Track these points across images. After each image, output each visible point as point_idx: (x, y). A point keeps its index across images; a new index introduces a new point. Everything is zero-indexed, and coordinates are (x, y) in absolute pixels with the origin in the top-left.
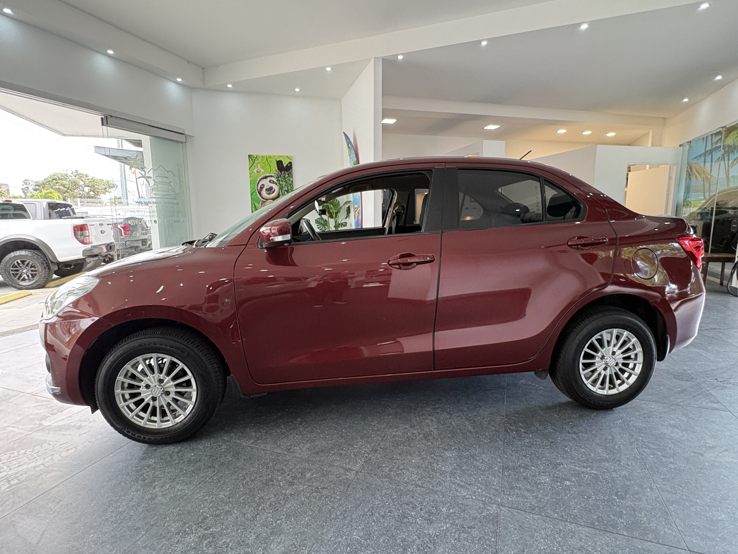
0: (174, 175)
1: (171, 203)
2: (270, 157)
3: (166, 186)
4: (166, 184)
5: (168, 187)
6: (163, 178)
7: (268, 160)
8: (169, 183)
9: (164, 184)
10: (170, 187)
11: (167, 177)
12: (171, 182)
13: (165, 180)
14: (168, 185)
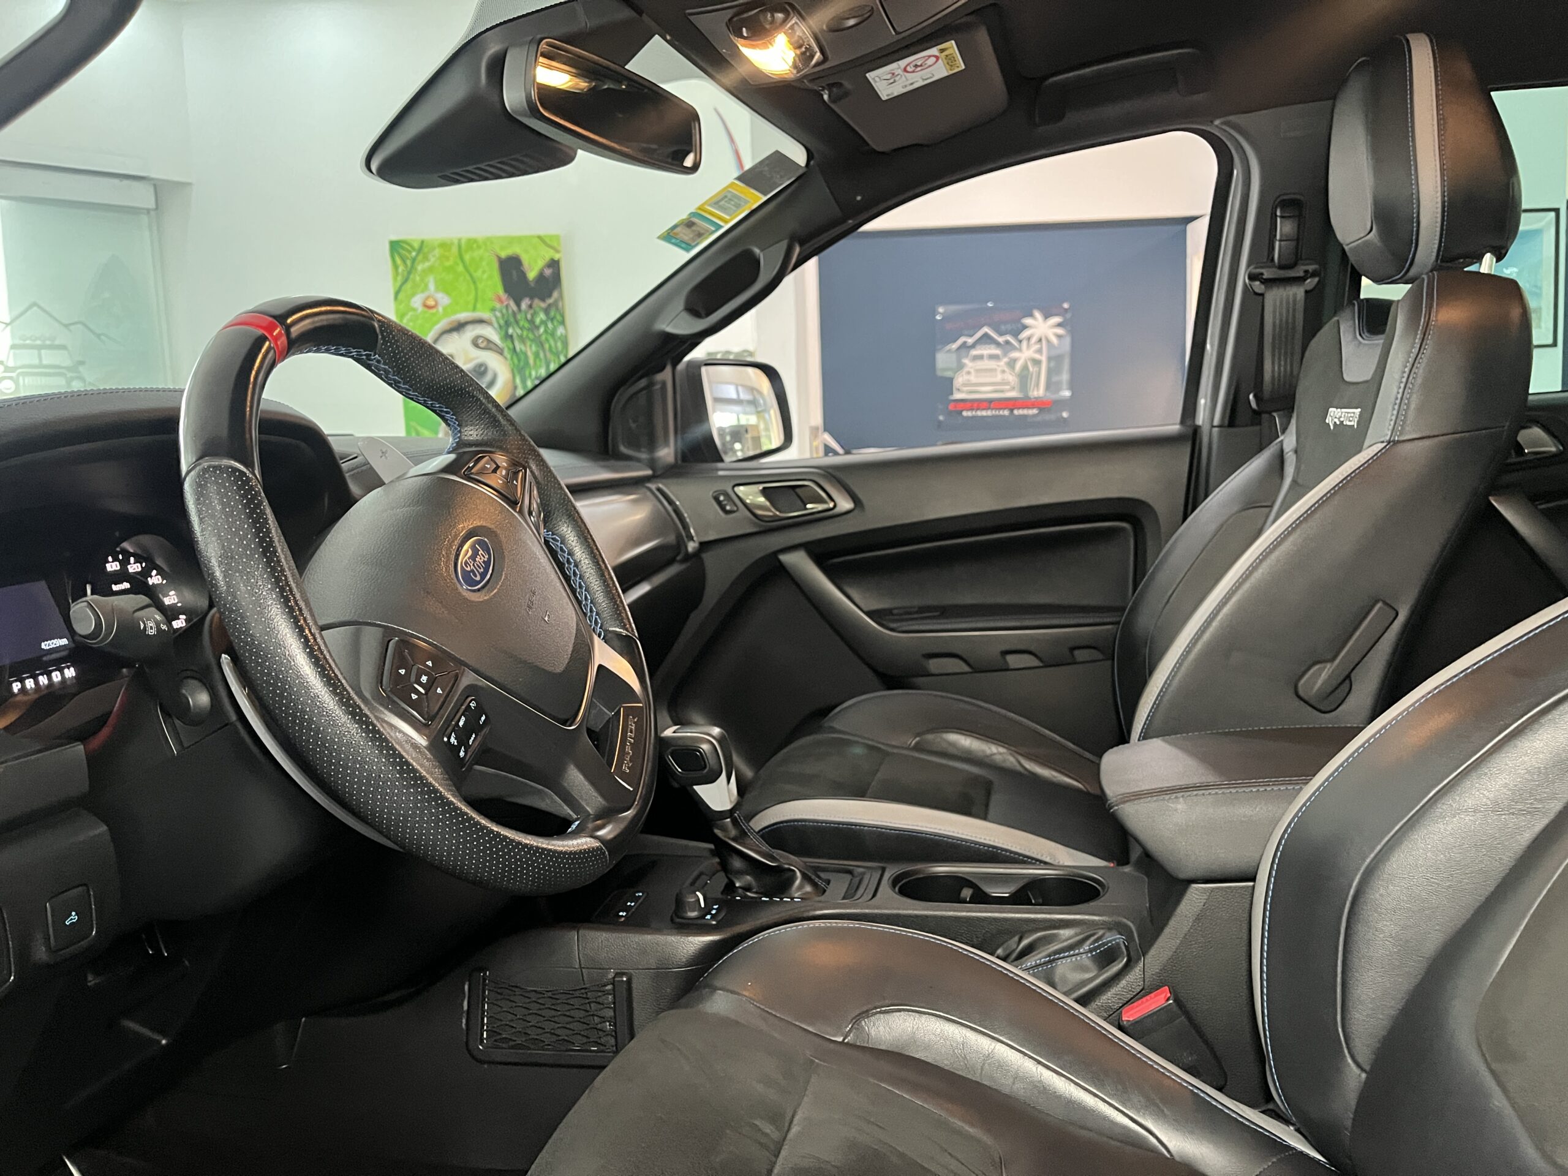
0: (98, 336)
2: (472, 243)
6: (43, 351)
7: (467, 257)
14: (69, 375)
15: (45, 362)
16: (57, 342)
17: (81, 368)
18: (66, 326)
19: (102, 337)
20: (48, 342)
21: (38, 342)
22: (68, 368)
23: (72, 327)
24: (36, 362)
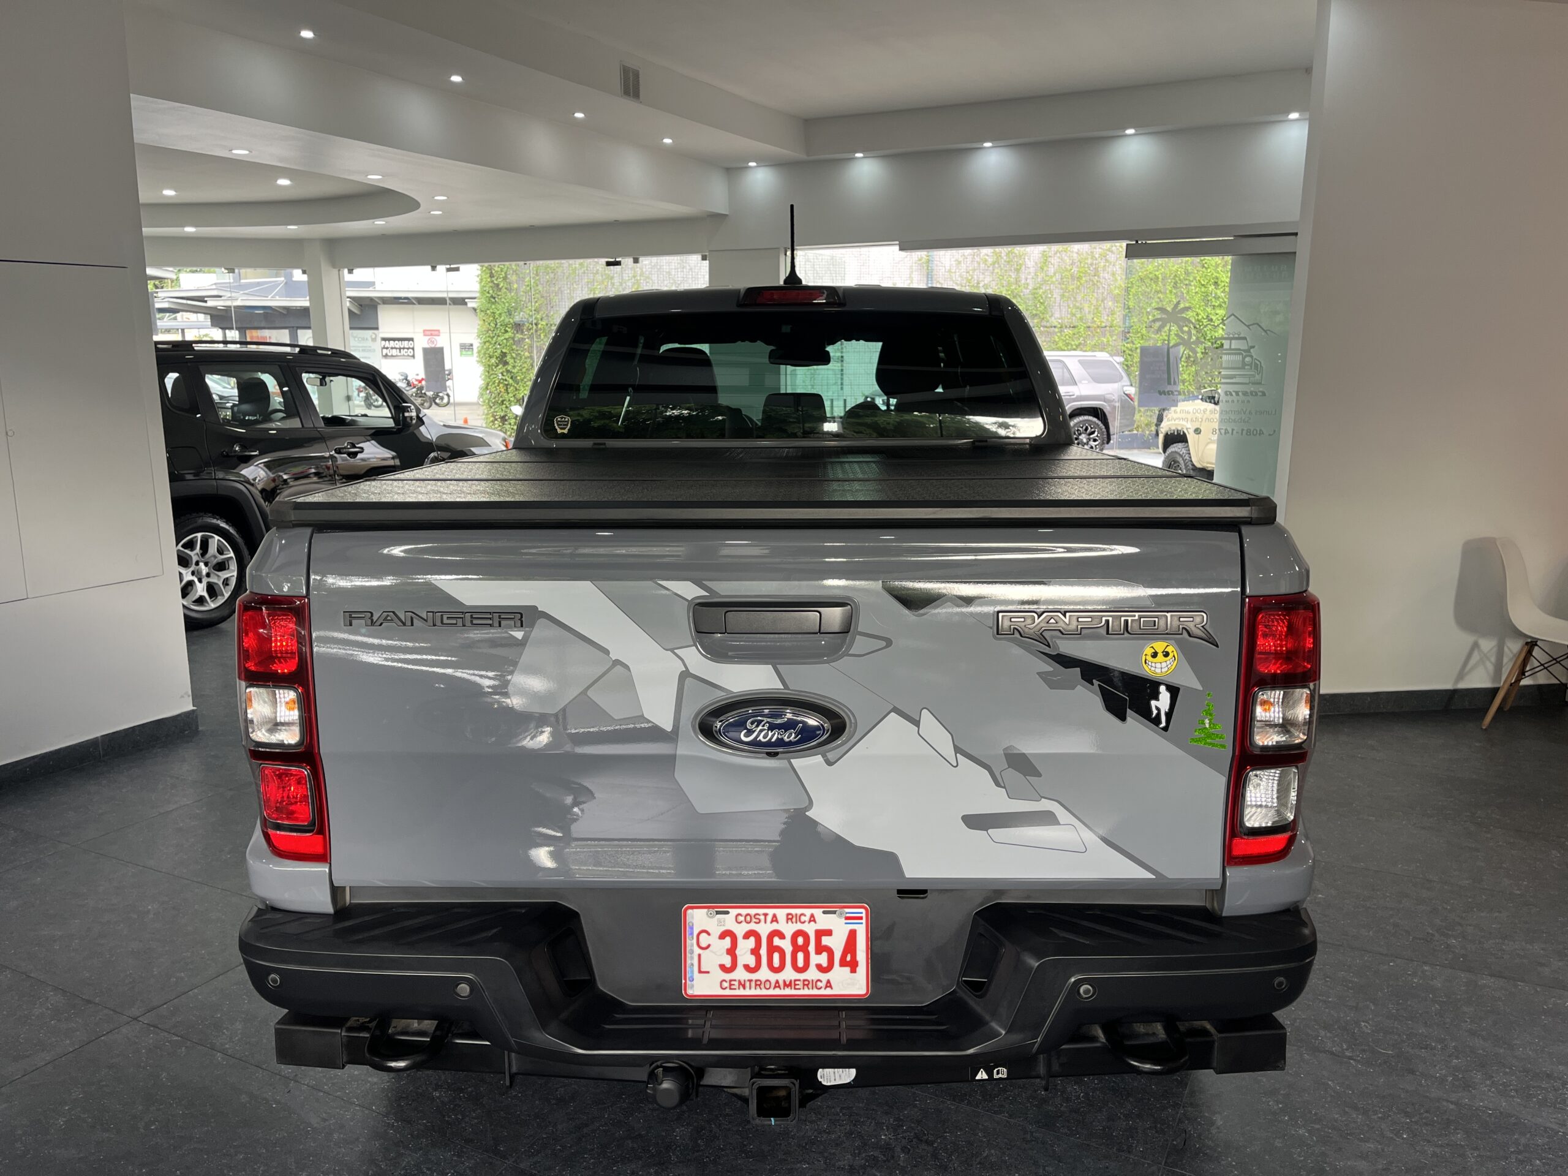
0: (1265, 331)
1: (1245, 394)
3: (1240, 358)
4: (1240, 354)
5: (1244, 359)
6: (1233, 341)
8: (1248, 351)
9: (1235, 354)
10: (1248, 359)
11: (1245, 338)
12: (1253, 347)
13: (1235, 344)
14: (1244, 354)
15: (1233, 347)
16: (1241, 336)
17: (1252, 350)
18: (1248, 326)
19: (1268, 332)
20: (1236, 336)
21: (1231, 336)
22: (1244, 350)
23: (1251, 327)
24: (1228, 347)
